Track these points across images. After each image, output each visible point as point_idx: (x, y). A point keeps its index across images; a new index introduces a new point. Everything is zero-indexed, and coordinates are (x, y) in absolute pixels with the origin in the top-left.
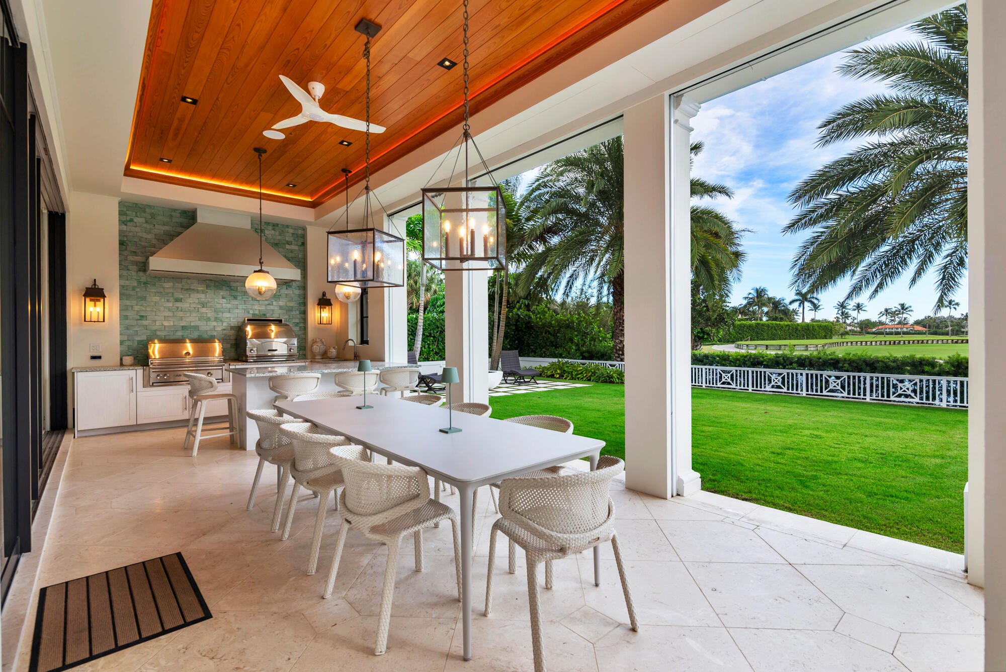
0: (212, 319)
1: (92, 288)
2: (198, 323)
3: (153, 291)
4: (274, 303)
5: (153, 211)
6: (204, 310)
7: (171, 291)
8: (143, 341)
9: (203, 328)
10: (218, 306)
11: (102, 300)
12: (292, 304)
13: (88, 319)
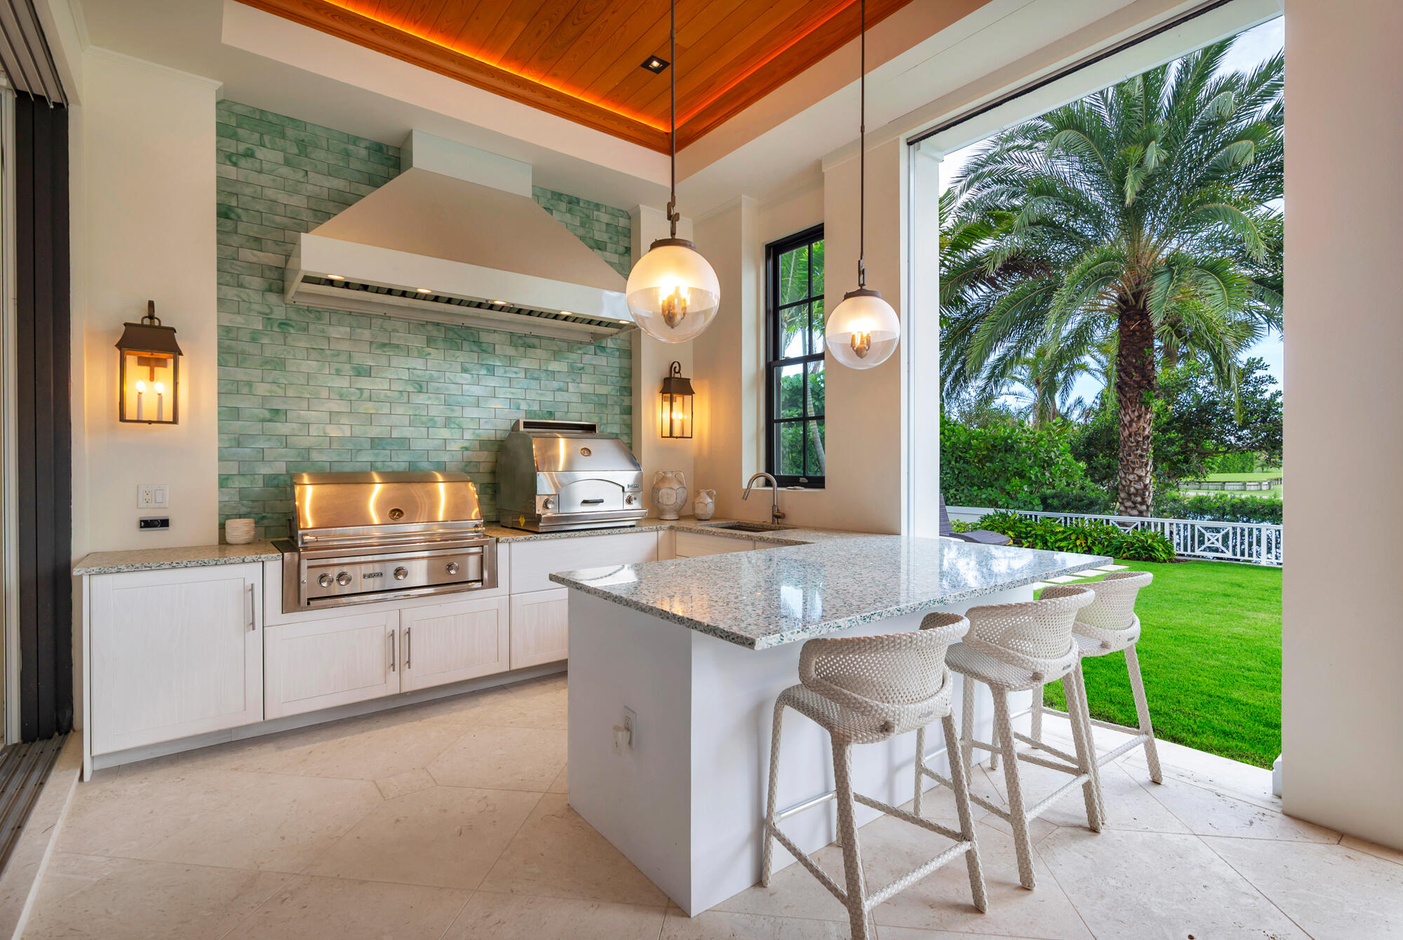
0: (440, 421)
1: (142, 325)
2: (407, 432)
3: (302, 344)
4: (572, 387)
5: (303, 135)
6: (421, 399)
7: (345, 346)
8: (276, 476)
9: (419, 445)
10: (454, 389)
11: (171, 362)
12: (603, 390)
13: (131, 413)
